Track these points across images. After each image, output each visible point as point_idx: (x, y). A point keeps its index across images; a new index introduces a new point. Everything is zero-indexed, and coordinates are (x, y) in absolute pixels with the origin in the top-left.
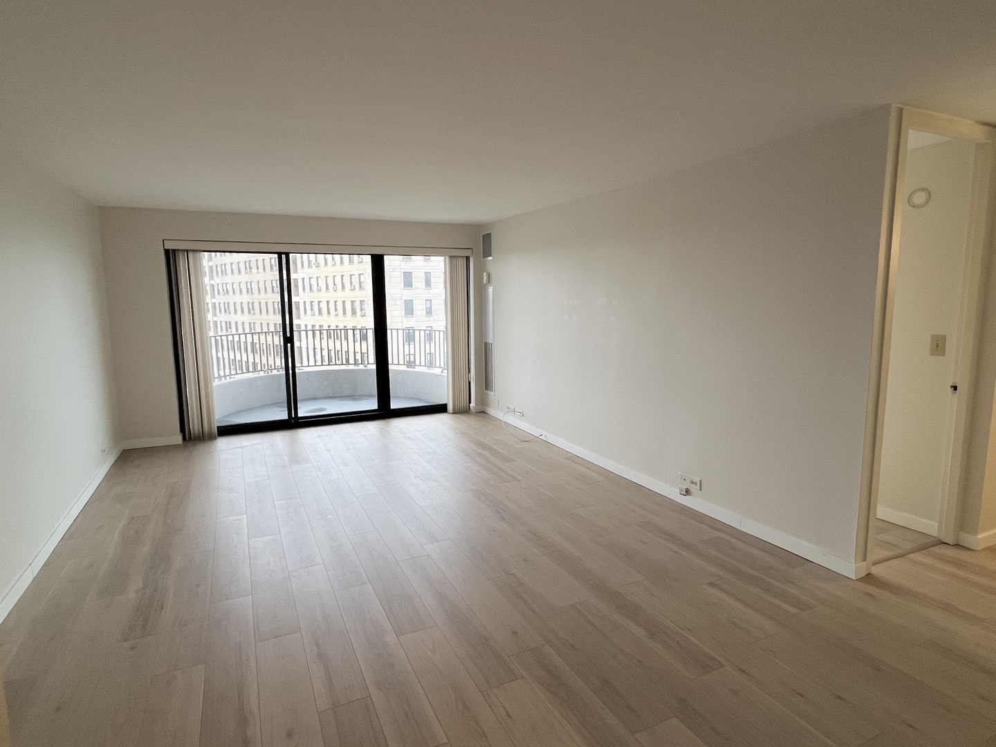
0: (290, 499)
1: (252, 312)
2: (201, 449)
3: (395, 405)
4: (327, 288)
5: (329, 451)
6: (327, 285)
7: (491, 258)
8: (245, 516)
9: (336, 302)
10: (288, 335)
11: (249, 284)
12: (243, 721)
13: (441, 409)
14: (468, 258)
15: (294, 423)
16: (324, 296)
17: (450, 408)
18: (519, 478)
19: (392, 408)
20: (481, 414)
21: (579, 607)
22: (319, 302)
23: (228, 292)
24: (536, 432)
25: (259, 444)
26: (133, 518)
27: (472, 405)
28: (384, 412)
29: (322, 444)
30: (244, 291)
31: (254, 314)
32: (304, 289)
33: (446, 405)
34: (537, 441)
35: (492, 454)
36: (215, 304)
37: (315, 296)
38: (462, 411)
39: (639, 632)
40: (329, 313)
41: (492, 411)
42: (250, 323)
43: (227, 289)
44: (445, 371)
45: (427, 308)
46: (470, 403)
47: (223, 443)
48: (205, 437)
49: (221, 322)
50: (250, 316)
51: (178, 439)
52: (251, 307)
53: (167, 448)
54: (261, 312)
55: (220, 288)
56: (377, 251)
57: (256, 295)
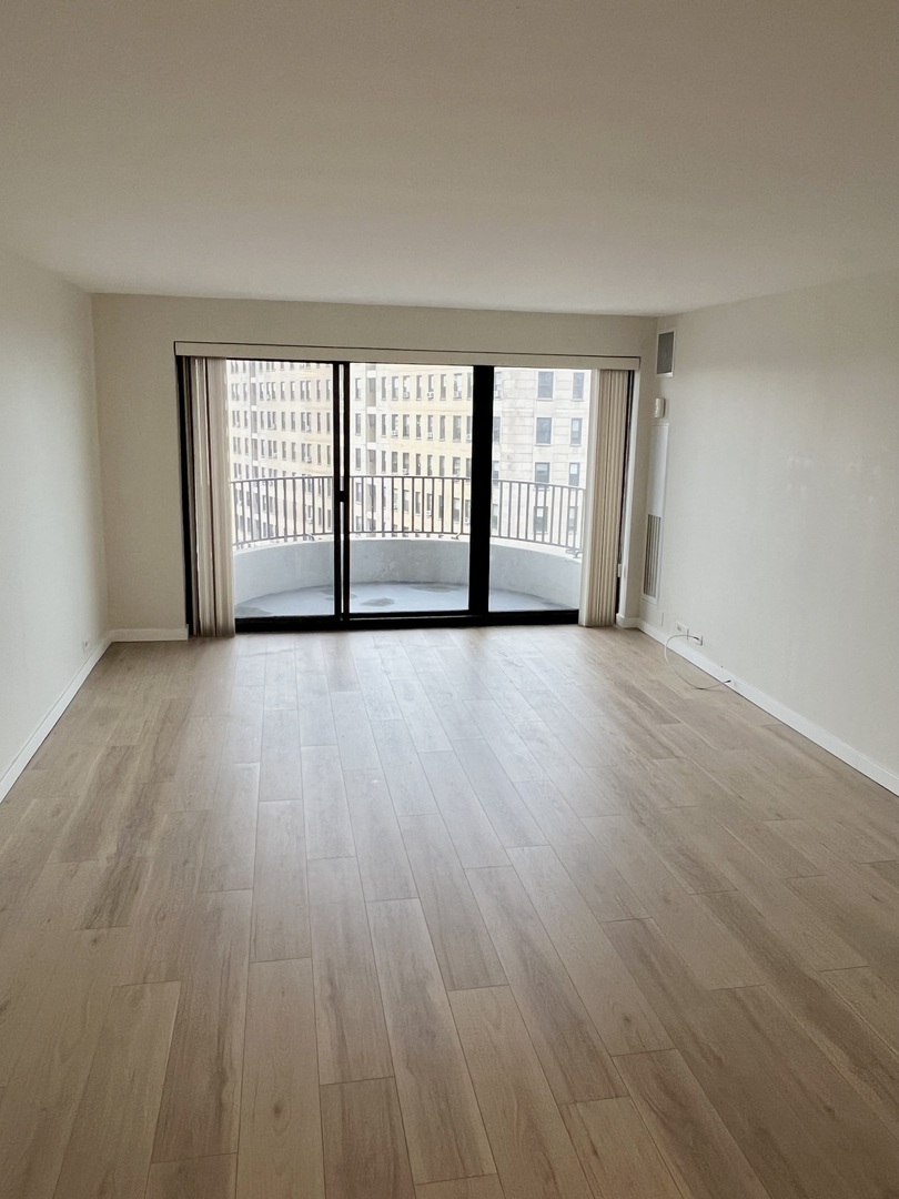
0: (324, 744)
1: (307, 428)
2: (213, 651)
3: (496, 604)
4: (419, 395)
5: (387, 673)
6: (419, 390)
7: (670, 374)
8: (258, 764)
9: (430, 417)
10: (342, 489)
11: (304, 384)
12: (220, 1078)
13: (567, 618)
14: (631, 374)
15: (342, 622)
16: (413, 407)
17: (583, 617)
18: (679, 753)
19: (490, 610)
20: (635, 633)
21: (740, 994)
22: (405, 417)
23: (274, 397)
24: (722, 675)
25: (290, 650)
26: (114, 748)
27: (620, 615)
28: (478, 616)
29: (379, 661)
30: (297, 394)
31: (310, 431)
32: (384, 396)
33: (577, 612)
34: (721, 691)
35: (640, 706)
36: (255, 413)
37: (400, 407)
38: (603, 624)
39: (838, 1058)
40: (419, 434)
41: (649, 629)
42: (303, 445)
43: (273, 392)
44: (580, 555)
45: (572, 432)
46: (617, 611)
47: (243, 645)
48: (219, 634)
49: (262, 441)
50: (304, 434)
51: (182, 633)
52: (305, 420)
53: (167, 646)
54: (319, 429)
55: (264, 390)
56: (483, 361)
57: (314, 402)
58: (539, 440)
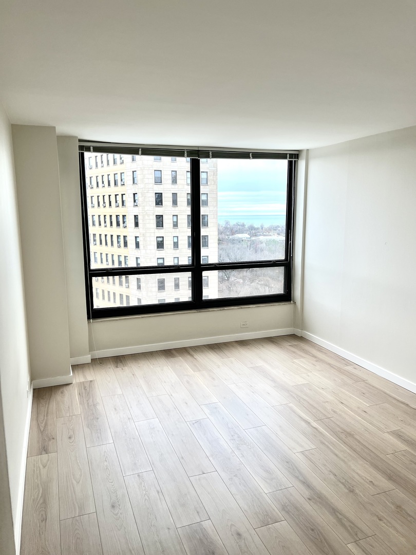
58: (158, 226)
